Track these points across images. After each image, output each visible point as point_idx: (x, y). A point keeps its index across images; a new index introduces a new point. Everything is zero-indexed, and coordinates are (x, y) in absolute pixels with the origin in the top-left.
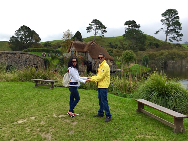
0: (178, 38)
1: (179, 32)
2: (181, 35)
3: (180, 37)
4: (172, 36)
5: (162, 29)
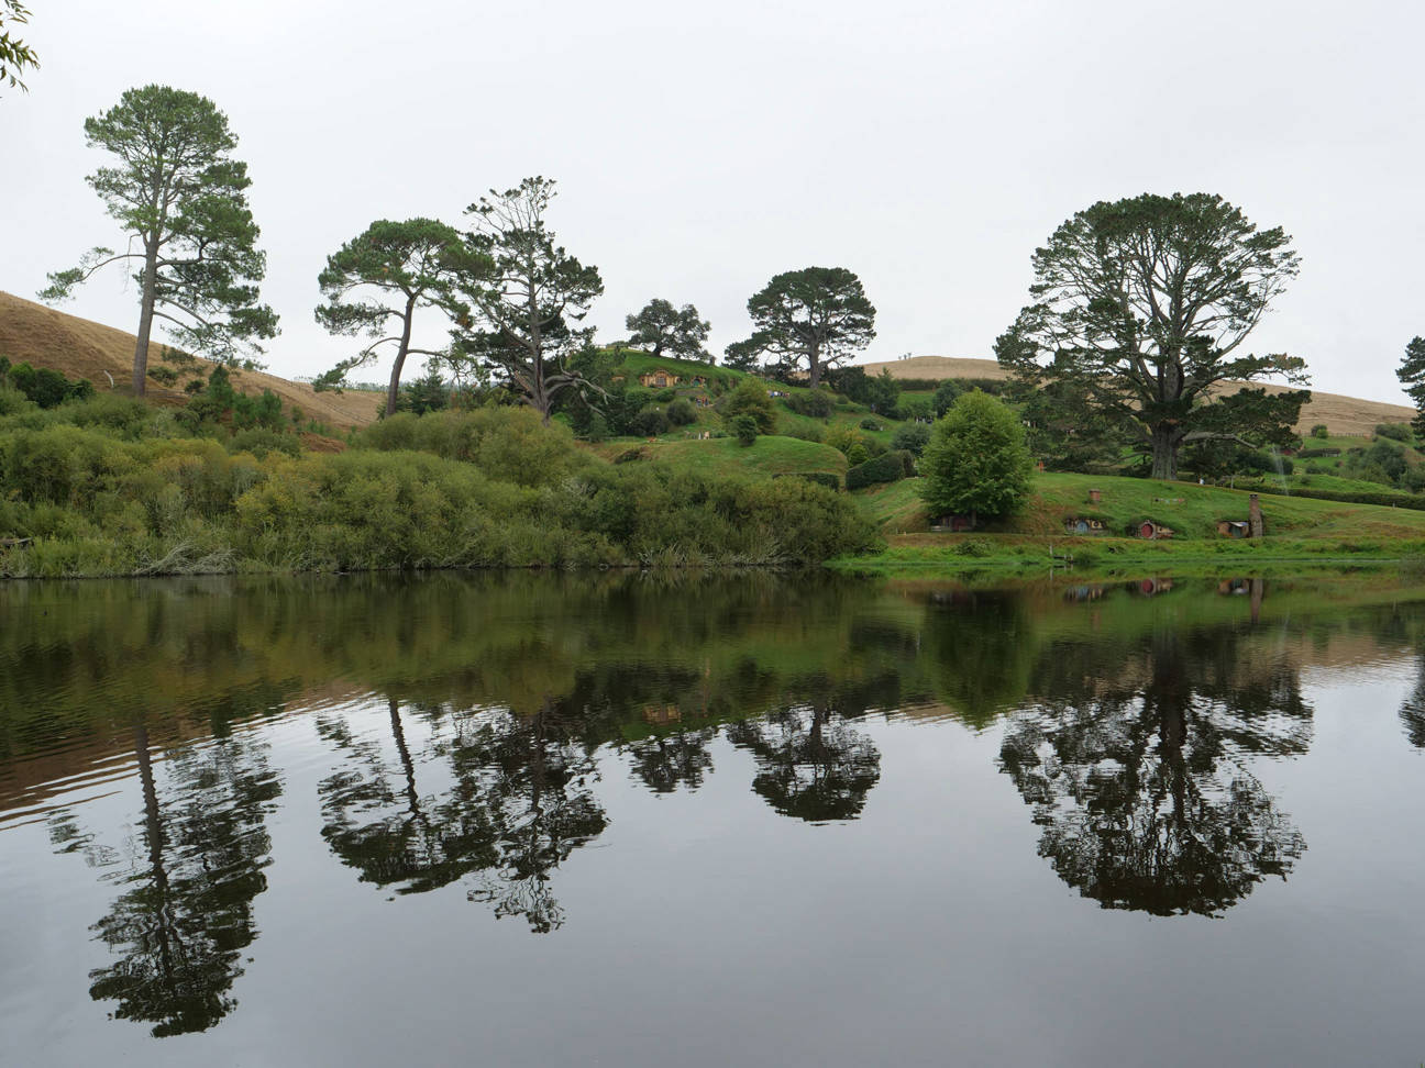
0: (236, 341)
1: (246, 295)
2: (262, 323)
3: (254, 338)
4: (193, 323)
5: (105, 257)
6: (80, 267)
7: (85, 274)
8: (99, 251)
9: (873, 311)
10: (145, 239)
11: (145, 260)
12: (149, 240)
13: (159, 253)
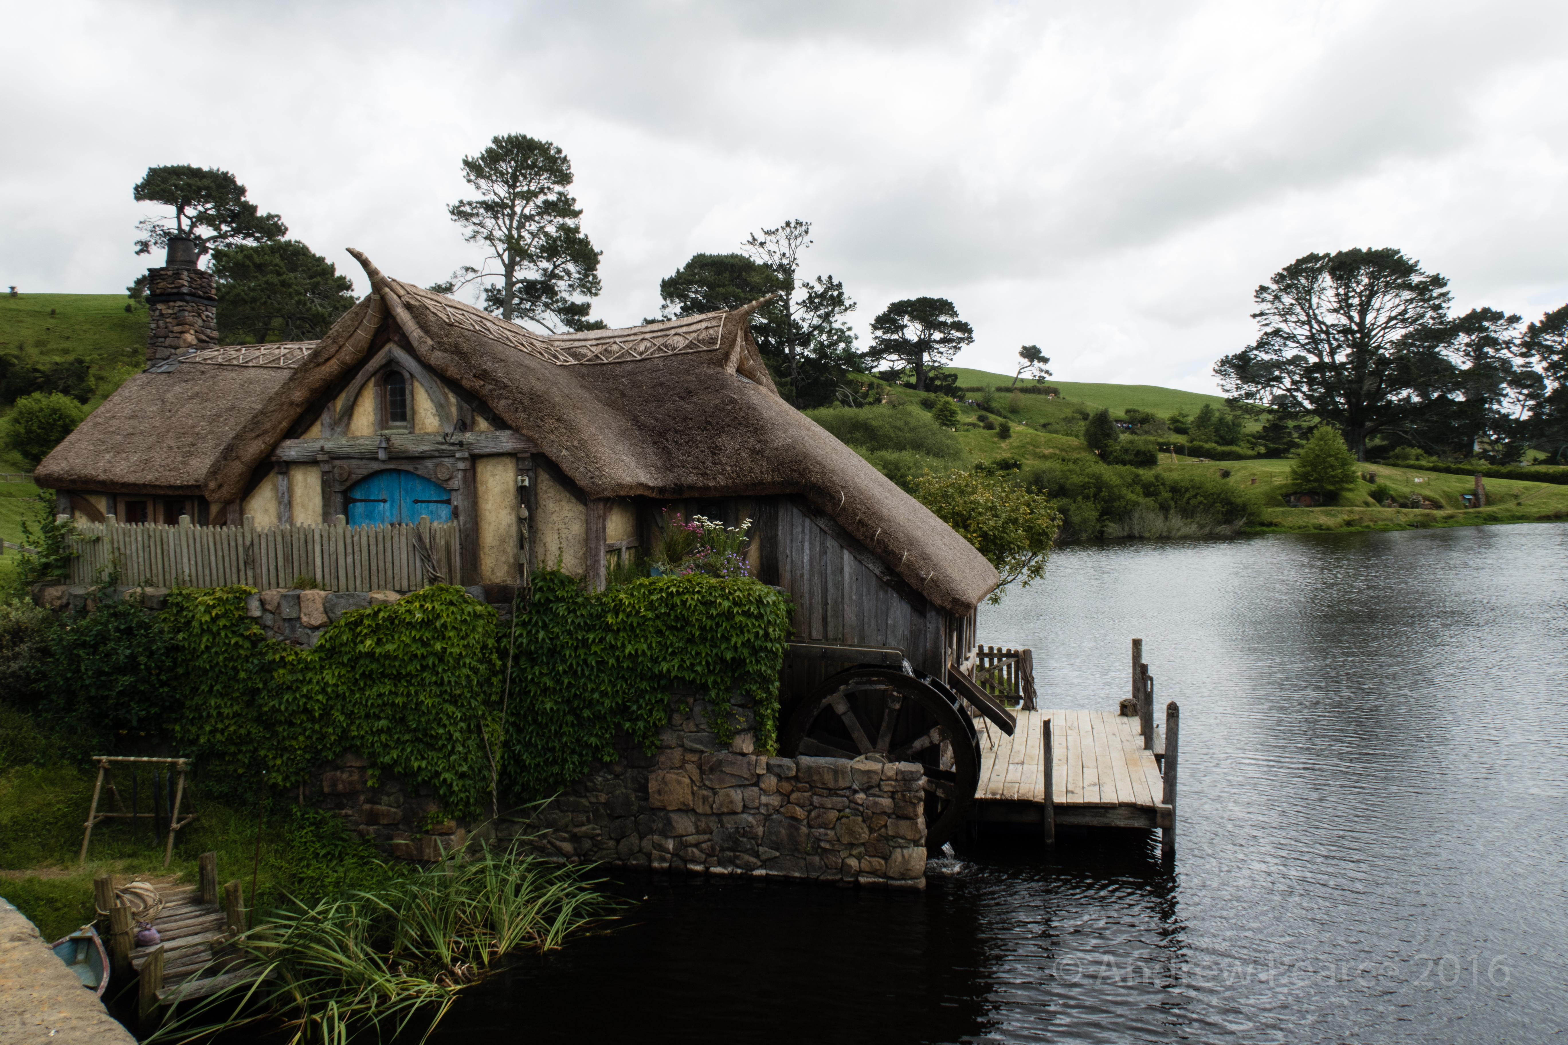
5: (471, 275)
6: (454, 282)
7: (455, 288)
8: (467, 269)
9: (970, 331)
10: (503, 261)
11: (503, 279)
12: (507, 262)
13: (515, 274)
